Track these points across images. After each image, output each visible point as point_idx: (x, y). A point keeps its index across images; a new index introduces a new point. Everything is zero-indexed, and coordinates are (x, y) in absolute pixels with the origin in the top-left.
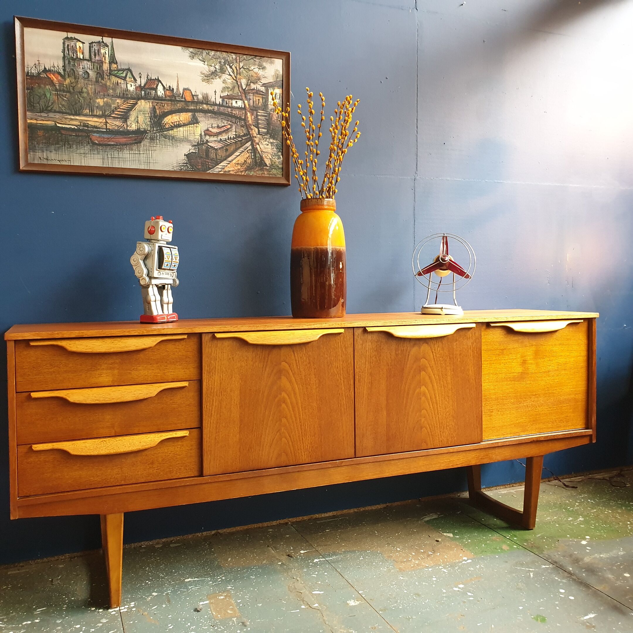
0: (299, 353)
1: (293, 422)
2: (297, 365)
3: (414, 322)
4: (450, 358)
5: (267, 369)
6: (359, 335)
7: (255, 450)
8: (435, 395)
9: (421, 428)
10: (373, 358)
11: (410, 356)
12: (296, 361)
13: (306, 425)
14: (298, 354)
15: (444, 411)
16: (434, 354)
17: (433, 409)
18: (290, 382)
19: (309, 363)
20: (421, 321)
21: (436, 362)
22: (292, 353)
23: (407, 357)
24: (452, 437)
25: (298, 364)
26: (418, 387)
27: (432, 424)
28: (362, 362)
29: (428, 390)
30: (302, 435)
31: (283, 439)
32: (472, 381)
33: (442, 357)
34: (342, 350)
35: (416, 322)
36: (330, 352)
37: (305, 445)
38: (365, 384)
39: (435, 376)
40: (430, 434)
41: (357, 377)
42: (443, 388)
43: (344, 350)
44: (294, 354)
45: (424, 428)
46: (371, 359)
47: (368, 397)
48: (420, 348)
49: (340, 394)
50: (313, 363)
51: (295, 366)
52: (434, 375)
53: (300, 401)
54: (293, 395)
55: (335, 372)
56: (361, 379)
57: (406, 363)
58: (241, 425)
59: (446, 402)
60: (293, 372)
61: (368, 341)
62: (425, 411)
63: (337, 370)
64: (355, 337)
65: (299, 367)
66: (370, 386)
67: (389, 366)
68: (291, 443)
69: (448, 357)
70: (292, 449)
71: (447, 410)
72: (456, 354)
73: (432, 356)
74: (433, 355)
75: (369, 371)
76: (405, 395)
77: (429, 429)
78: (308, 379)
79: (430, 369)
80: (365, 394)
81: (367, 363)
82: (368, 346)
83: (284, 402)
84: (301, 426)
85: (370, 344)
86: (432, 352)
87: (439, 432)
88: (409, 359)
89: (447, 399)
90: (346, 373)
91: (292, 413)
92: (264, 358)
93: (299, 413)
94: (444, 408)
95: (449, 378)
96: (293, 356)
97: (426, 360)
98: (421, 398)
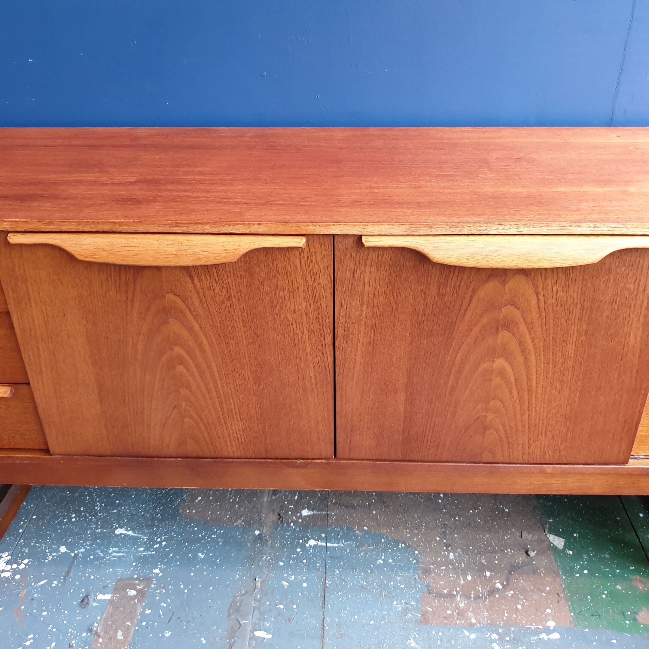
0: (203, 278)
1: (203, 396)
2: (201, 302)
3: (494, 228)
4: (582, 308)
5: (136, 305)
6: (346, 249)
7: (135, 431)
8: (527, 376)
9: (485, 429)
10: (381, 299)
11: (475, 300)
12: (198, 292)
13: (230, 403)
14: (200, 281)
15: (546, 405)
16: (541, 298)
17: (517, 401)
18: (190, 329)
19: (229, 299)
20: (515, 227)
21: (543, 314)
22: (188, 280)
23: (466, 302)
24: (554, 451)
25: (204, 301)
26: (487, 359)
27: (513, 424)
28: (354, 303)
29: (512, 366)
30: (224, 417)
31: (186, 420)
32: (630, 355)
33: (561, 306)
34: (304, 279)
35: (501, 227)
36: (275, 281)
37: (231, 432)
38: (360, 345)
39: (536, 341)
40: (505, 440)
41: (340, 332)
42: (551, 366)
43: (309, 278)
44: (193, 280)
45: (492, 431)
46: (376, 299)
47: (364, 368)
48: (504, 285)
49: (300, 359)
50: (239, 299)
51: (197, 303)
52: (533, 339)
53: (214, 365)
54: (197, 352)
55: (291, 319)
56: (350, 336)
57: (463, 311)
58: (100, 391)
59: (554, 391)
60: (195, 313)
61: (369, 264)
62: (499, 403)
63: (295, 316)
64: (337, 254)
65: (205, 305)
66: (370, 349)
67: (418, 315)
68: (203, 428)
69: (579, 306)
70: (206, 435)
71: (554, 404)
72: (601, 302)
73: (534, 302)
74: (538, 299)
75: (370, 323)
76: (453, 371)
77: (502, 432)
78: (230, 328)
79: (523, 328)
80: (358, 363)
81: (365, 307)
82: (368, 274)
83: (181, 361)
84: (221, 403)
85: (374, 269)
86: (537, 294)
87: (526, 439)
88: (473, 305)
89: (558, 386)
90: (315, 322)
91: (200, 381)
92: (127, 285)
93: (215, 382)
94: (546, 401)
95: (571, 349)
96: (190, 286)
97: (519, 309)
98: (491, 380)
